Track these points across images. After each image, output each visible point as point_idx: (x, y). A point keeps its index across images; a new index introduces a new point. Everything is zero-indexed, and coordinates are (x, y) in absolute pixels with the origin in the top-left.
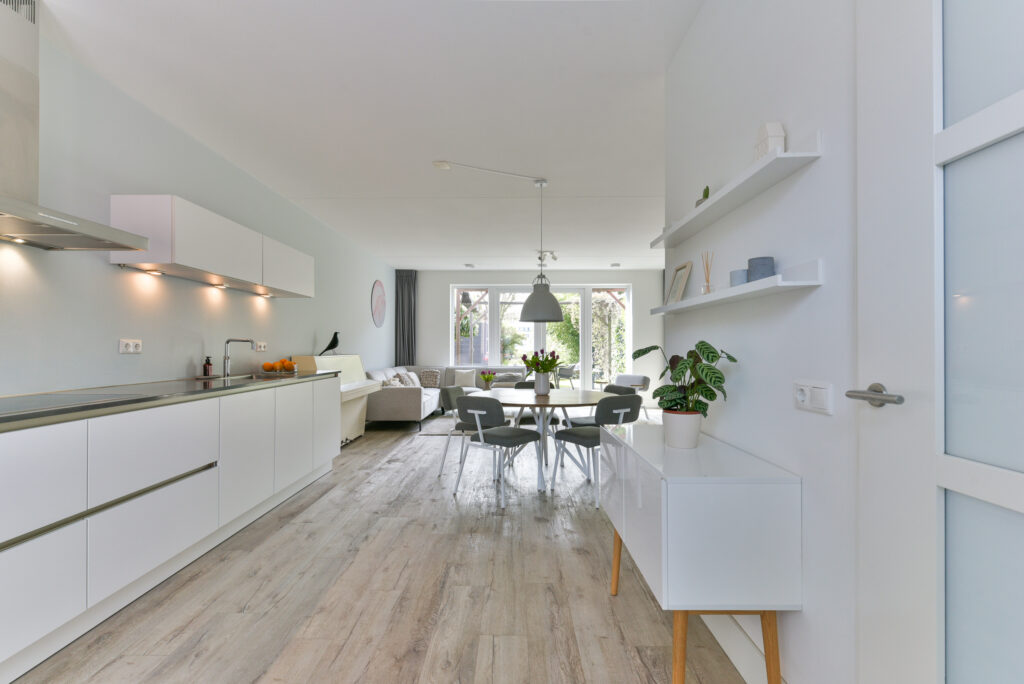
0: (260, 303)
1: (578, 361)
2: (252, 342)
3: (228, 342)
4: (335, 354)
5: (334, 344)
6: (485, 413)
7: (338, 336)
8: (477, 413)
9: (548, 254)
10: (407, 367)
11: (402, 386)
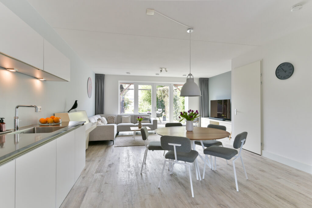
0: (38, 84)
2: (35, 107)
3: (17, 107)
4: (76, 111)
5: (75, 106)
6: (180, 145)
7: (77, 102)
8: (175, 145)
9: (164, 69)
10: (101, 115)
11: (103, 125)
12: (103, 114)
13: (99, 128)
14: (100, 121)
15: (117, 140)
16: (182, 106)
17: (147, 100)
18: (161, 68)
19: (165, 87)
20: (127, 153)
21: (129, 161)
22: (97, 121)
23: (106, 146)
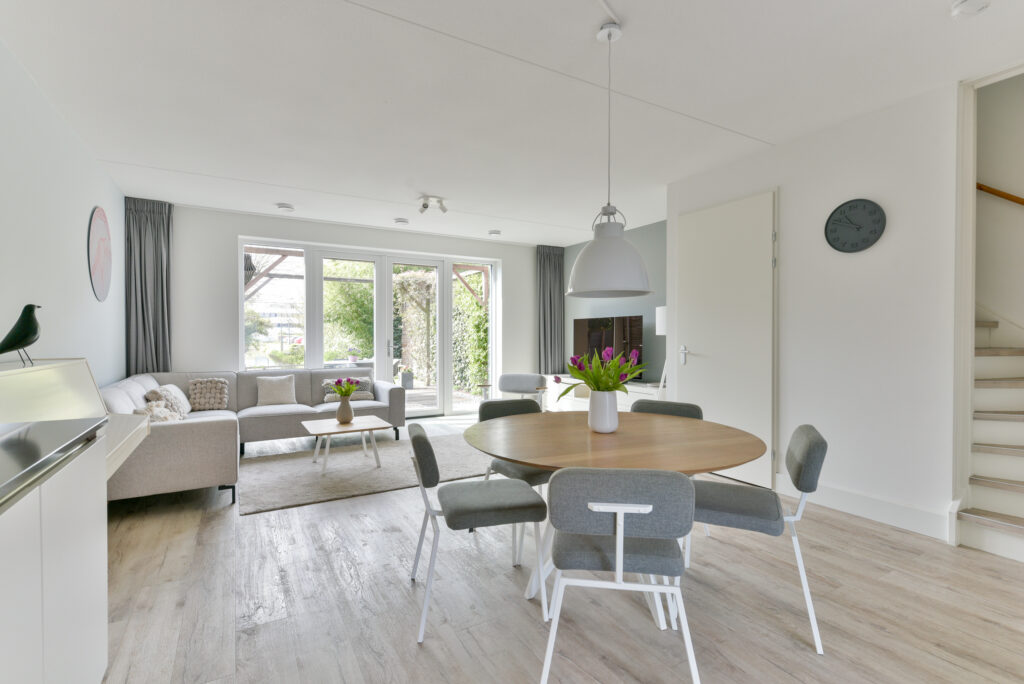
1: (371, 356)
6: (647, 509)
9: (433, 202)
10: (155, 374)
11: (175, 420)
12: (166, 370)
13: (160, 437)
14: (162, 403)
15: (248, 479)
16: (476, 338)
17: (339, 318)
18: (426, 197)
19: (407, 275)
20: (315, 540)
21: (334, 580)
22: (142, 405)
23: (200, 512)
